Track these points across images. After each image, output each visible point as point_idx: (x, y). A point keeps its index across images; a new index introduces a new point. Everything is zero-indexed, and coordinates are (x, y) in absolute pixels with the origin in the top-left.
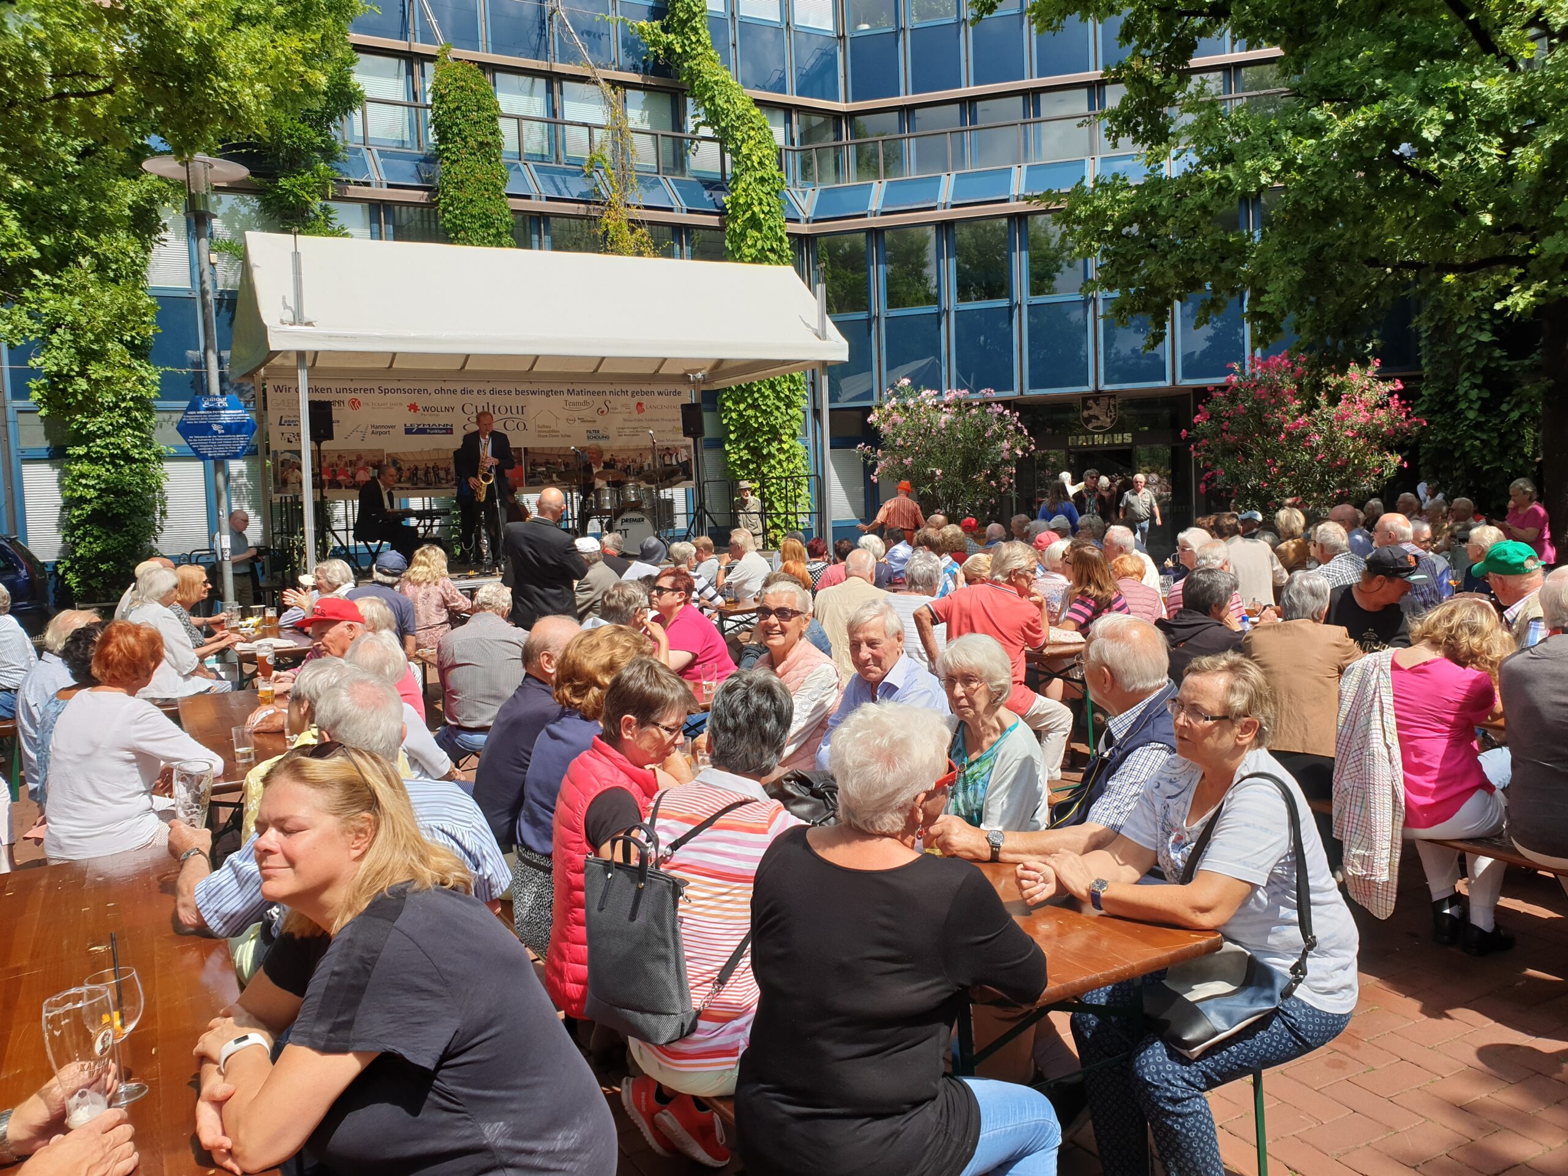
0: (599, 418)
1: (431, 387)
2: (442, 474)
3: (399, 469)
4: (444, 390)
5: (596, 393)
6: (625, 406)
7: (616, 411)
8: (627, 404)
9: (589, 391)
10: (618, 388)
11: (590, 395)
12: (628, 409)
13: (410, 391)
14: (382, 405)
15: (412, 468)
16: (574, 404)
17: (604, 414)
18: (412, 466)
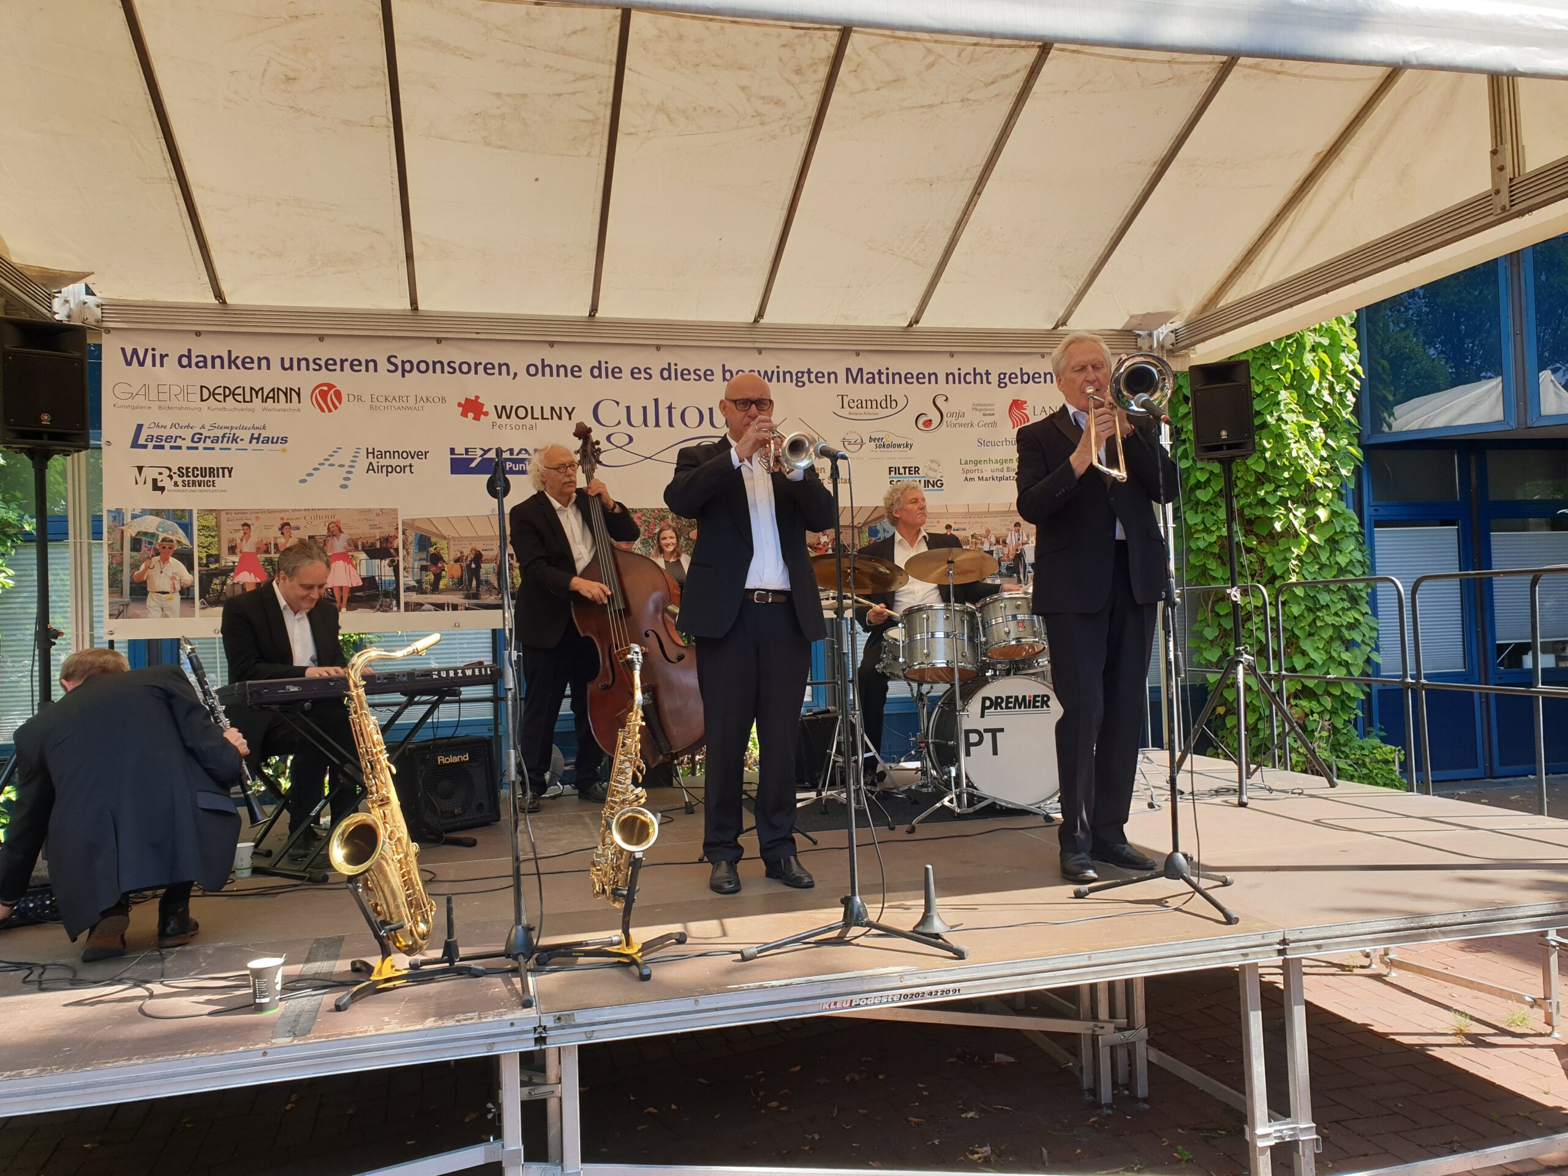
0: (918, 437)
1: (519, 358)
3: (436, 558)
4: (550, 367)
5: (912, 377)
6: (980, 410)
7: (961, 420)
8: (986, 405)
9: (899, 374)
10: (966, 365)
11: (900, 382)
12: (990, 415)
13: (465, 368)
14: (397, 405)
15: (467, 558)
16: (861, 404)
17: (931, 428)
18: (466, 554)
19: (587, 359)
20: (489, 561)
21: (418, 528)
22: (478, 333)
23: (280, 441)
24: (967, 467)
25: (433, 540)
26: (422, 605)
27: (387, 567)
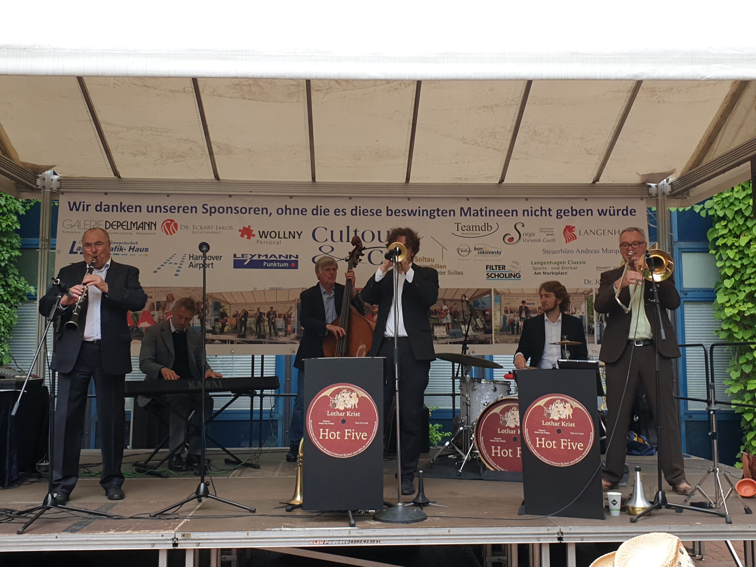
0: (505, 248)
1: (273, 206)
2: (280, 323)
3: (223, 315)
4: (290, 209)
5: (502, 212)
6: (546, 232)
7: (532, 238)
8: (549, 229)
9: (494, 211)
10: (536, 206)
11: (494, 215)
12: (551, 235)
13: (244, 210)
14: (207, 231)
15: (240, 315)
16: (469, 228)
17: (513, 242)
18: (239, 313)
19: (310, 205)
20: (252, 317)
21: (215, 298)
22: (251, 192)
23: (144, 250)
24: (535, 266)
25: (222, 304)
26: (214, 340)
27: (197, 319)
